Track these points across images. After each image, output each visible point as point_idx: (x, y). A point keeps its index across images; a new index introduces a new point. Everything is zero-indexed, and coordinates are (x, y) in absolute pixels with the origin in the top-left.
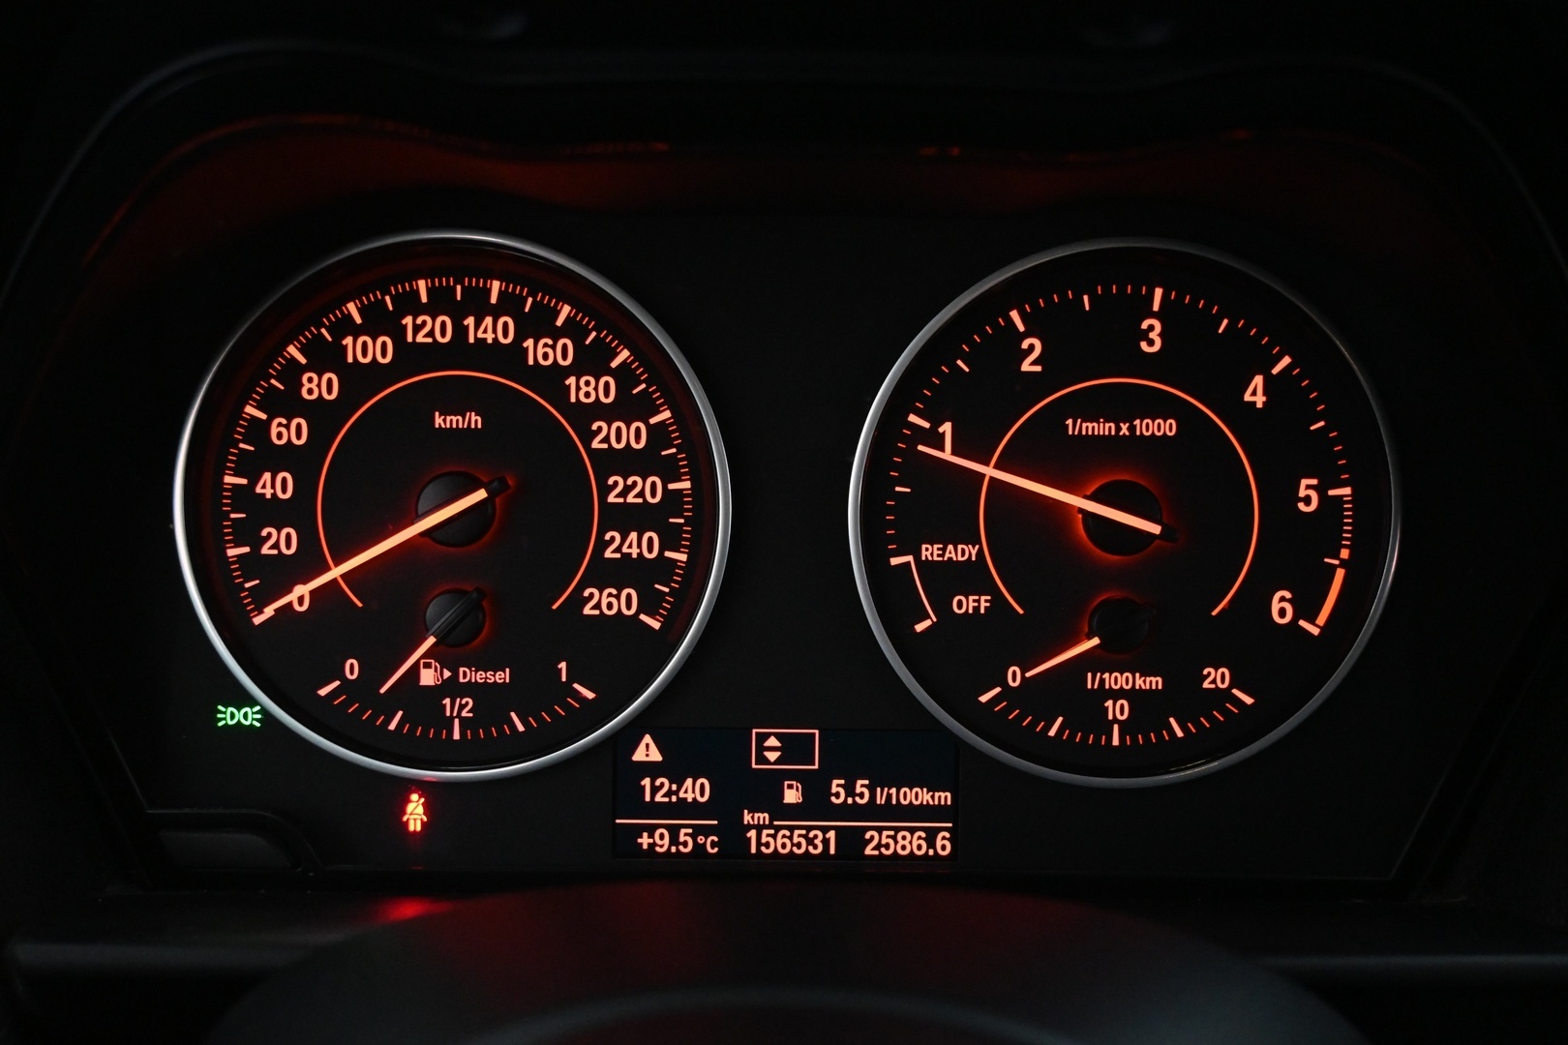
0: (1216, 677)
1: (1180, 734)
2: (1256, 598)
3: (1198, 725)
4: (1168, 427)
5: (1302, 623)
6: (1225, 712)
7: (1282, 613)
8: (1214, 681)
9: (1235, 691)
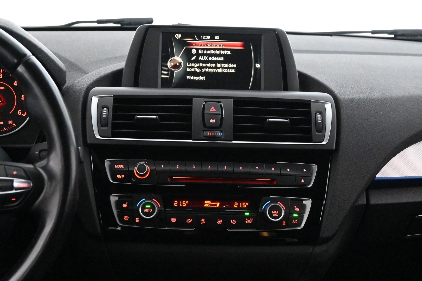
0: (10, 122)
1: (5, 130)
2: (16, 111)
3: (8, 129)
4: (3, 88)
5: (22, 115)
6: (12, 127)
7: (20, 113)
8: (10, 123)
9: (13, 124)
